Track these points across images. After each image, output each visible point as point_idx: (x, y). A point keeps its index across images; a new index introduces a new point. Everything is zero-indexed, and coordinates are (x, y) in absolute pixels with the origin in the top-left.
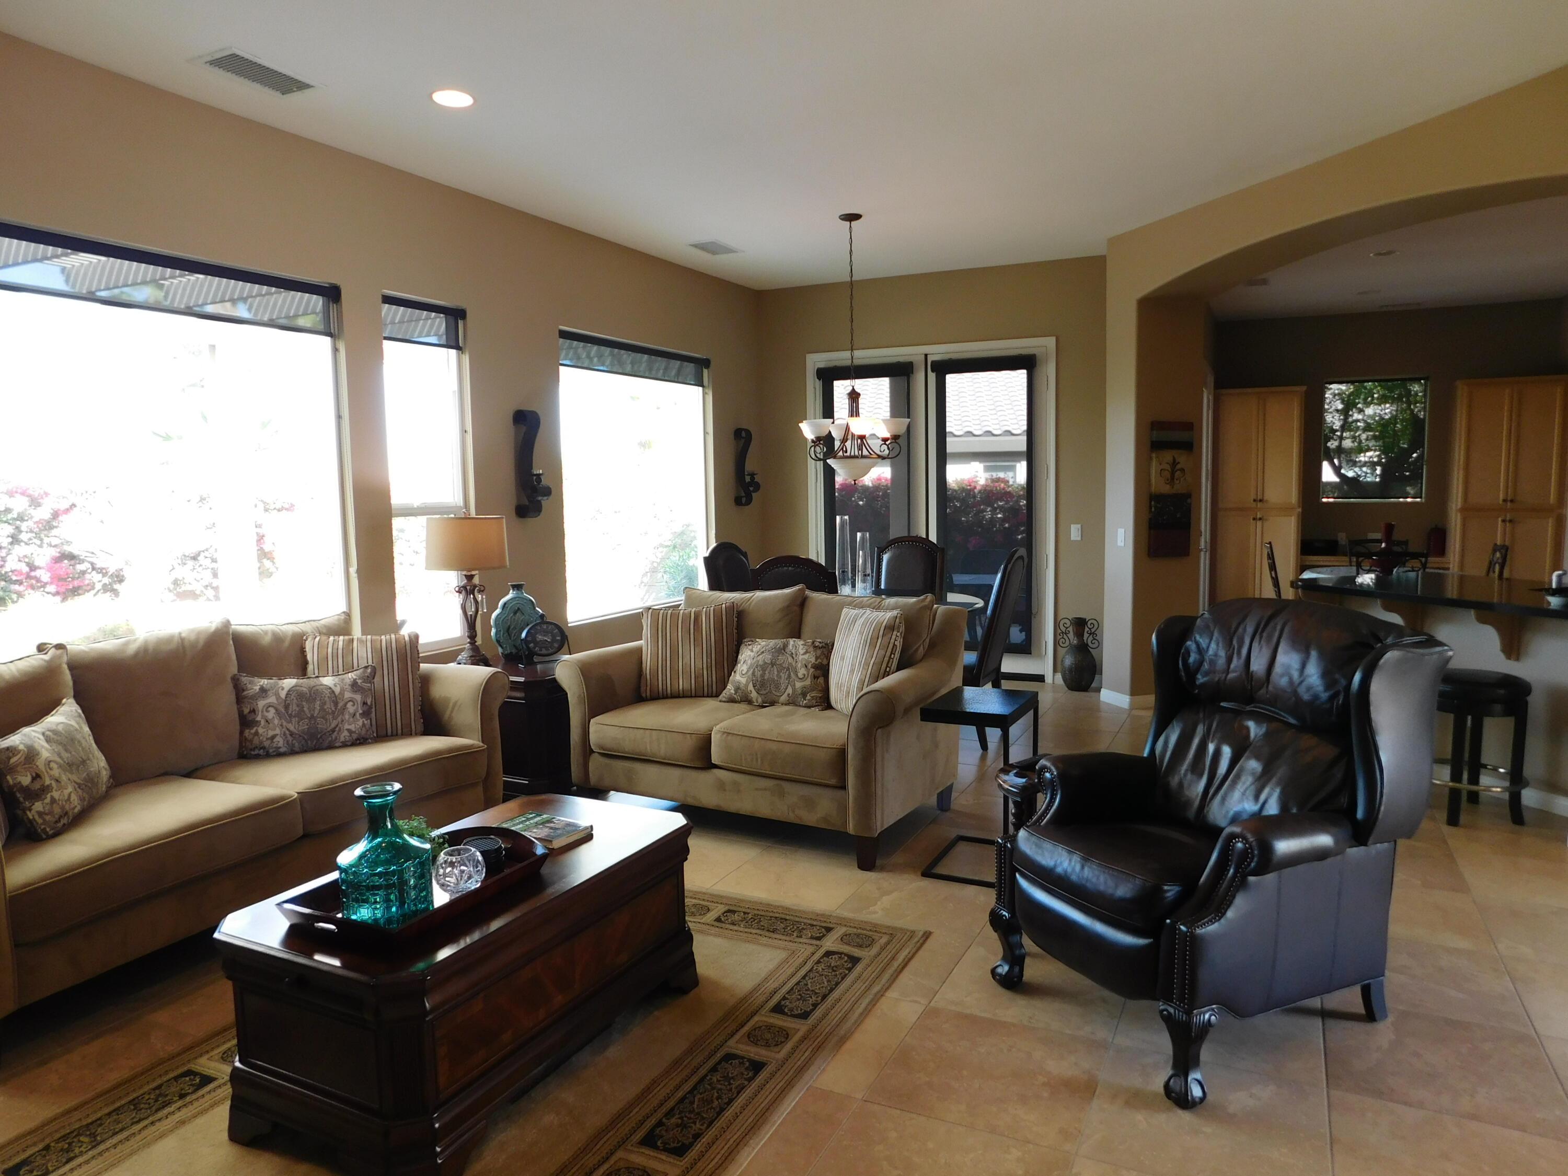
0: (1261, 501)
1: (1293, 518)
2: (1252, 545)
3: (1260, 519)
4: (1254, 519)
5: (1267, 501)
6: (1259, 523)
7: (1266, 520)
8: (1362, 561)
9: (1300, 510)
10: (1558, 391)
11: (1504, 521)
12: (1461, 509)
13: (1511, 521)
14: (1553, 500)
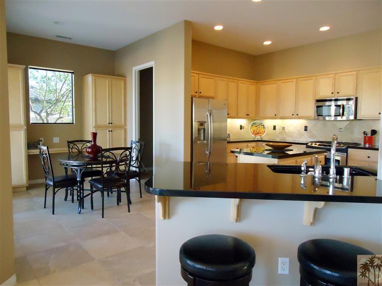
1: (22, 131)
10: (122, 83)
11: (109, 131)
12: (95, 127)
13: (111, 131)
14: (123, 123)
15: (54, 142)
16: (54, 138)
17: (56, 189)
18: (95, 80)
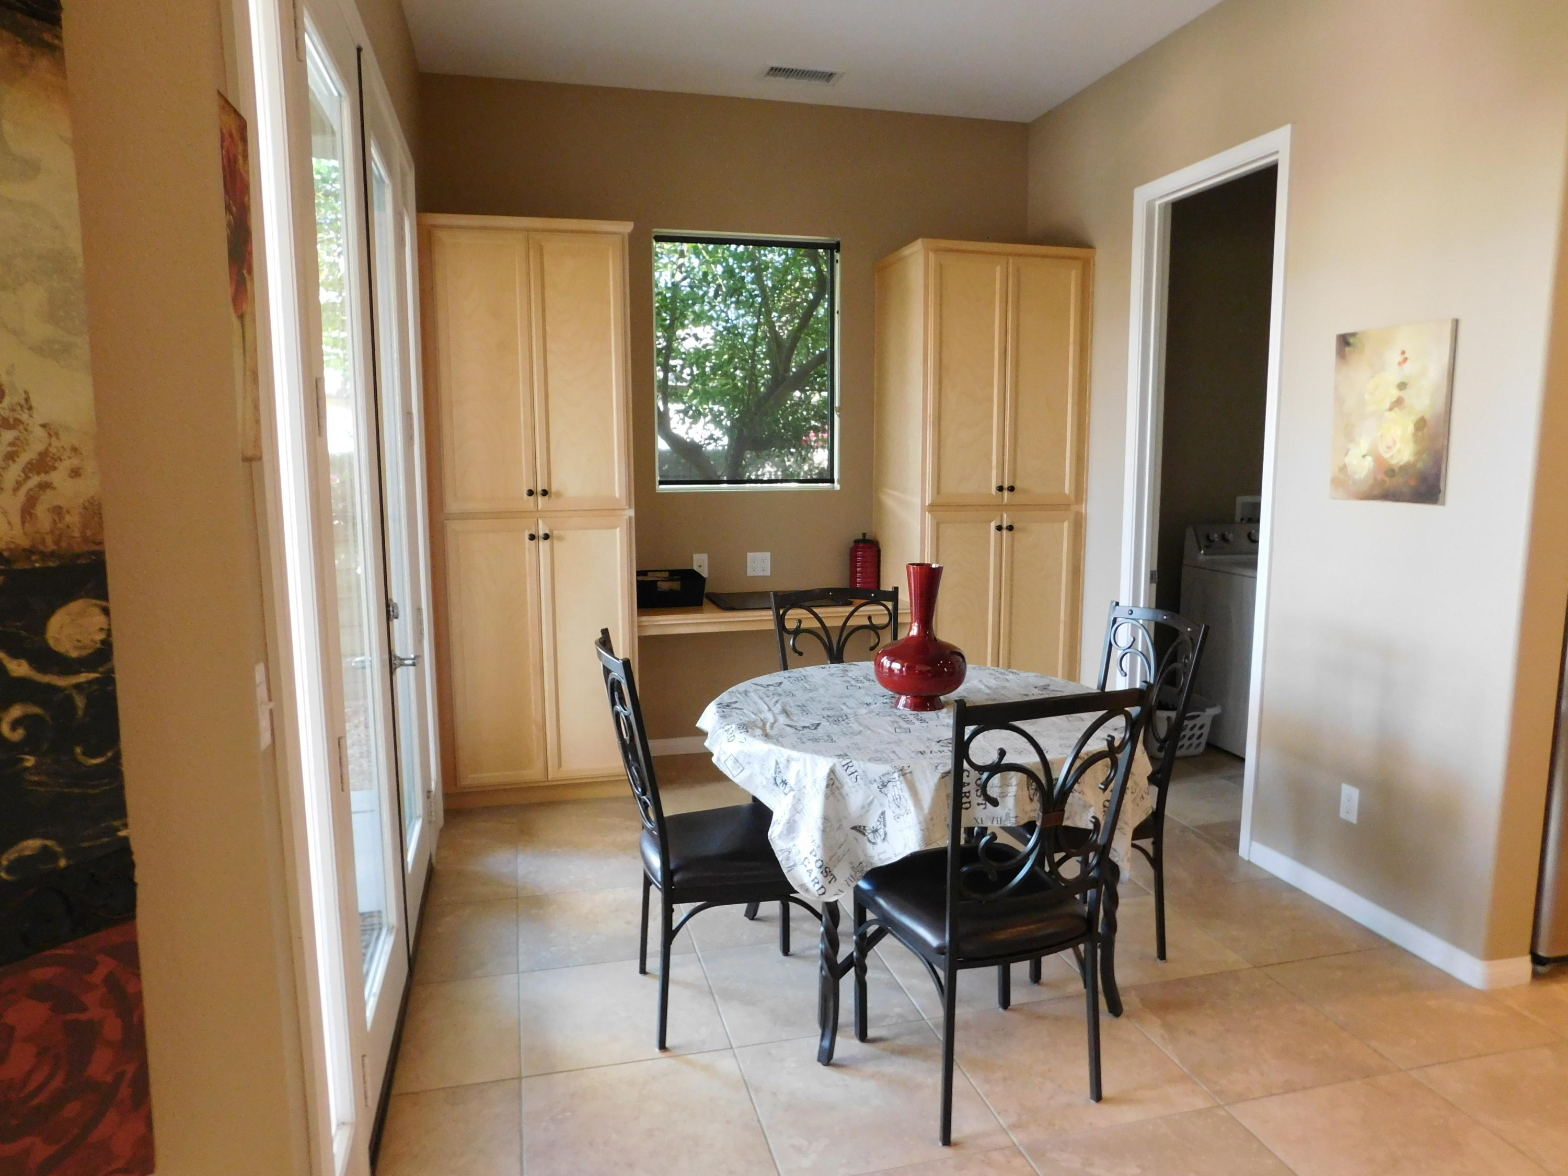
0: (545, 493)
1: (618, 530)
2: (530, 597)
3: (546, 537)
4: (532, 537)
5: (559, 495)
6: (544, 545)
7: (560, 538)
8: (785, 613)
9: (631, 513)
10: (1073, 278)
11: (999, 528)
12: (931, 505)
13: (1010, 528)
14: (1068, 487)
15: (750, 573)
16: (750, 555)
17: (681, 910)
18: (941, 268)
